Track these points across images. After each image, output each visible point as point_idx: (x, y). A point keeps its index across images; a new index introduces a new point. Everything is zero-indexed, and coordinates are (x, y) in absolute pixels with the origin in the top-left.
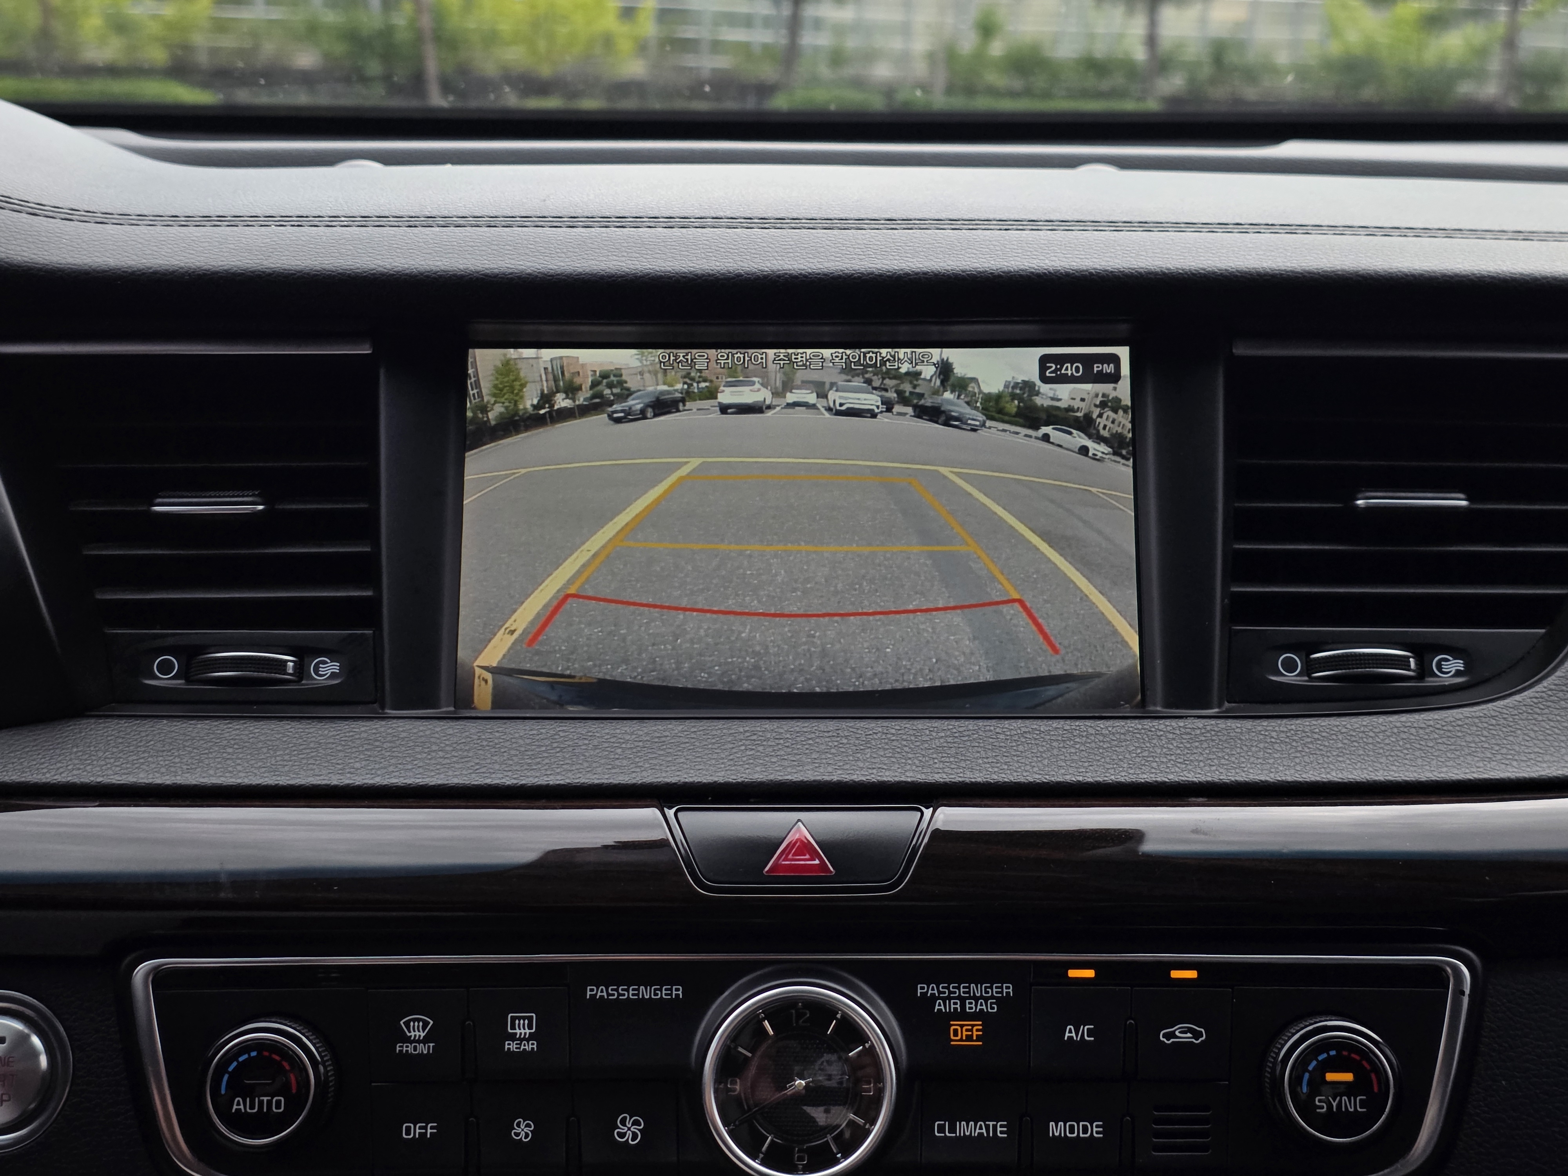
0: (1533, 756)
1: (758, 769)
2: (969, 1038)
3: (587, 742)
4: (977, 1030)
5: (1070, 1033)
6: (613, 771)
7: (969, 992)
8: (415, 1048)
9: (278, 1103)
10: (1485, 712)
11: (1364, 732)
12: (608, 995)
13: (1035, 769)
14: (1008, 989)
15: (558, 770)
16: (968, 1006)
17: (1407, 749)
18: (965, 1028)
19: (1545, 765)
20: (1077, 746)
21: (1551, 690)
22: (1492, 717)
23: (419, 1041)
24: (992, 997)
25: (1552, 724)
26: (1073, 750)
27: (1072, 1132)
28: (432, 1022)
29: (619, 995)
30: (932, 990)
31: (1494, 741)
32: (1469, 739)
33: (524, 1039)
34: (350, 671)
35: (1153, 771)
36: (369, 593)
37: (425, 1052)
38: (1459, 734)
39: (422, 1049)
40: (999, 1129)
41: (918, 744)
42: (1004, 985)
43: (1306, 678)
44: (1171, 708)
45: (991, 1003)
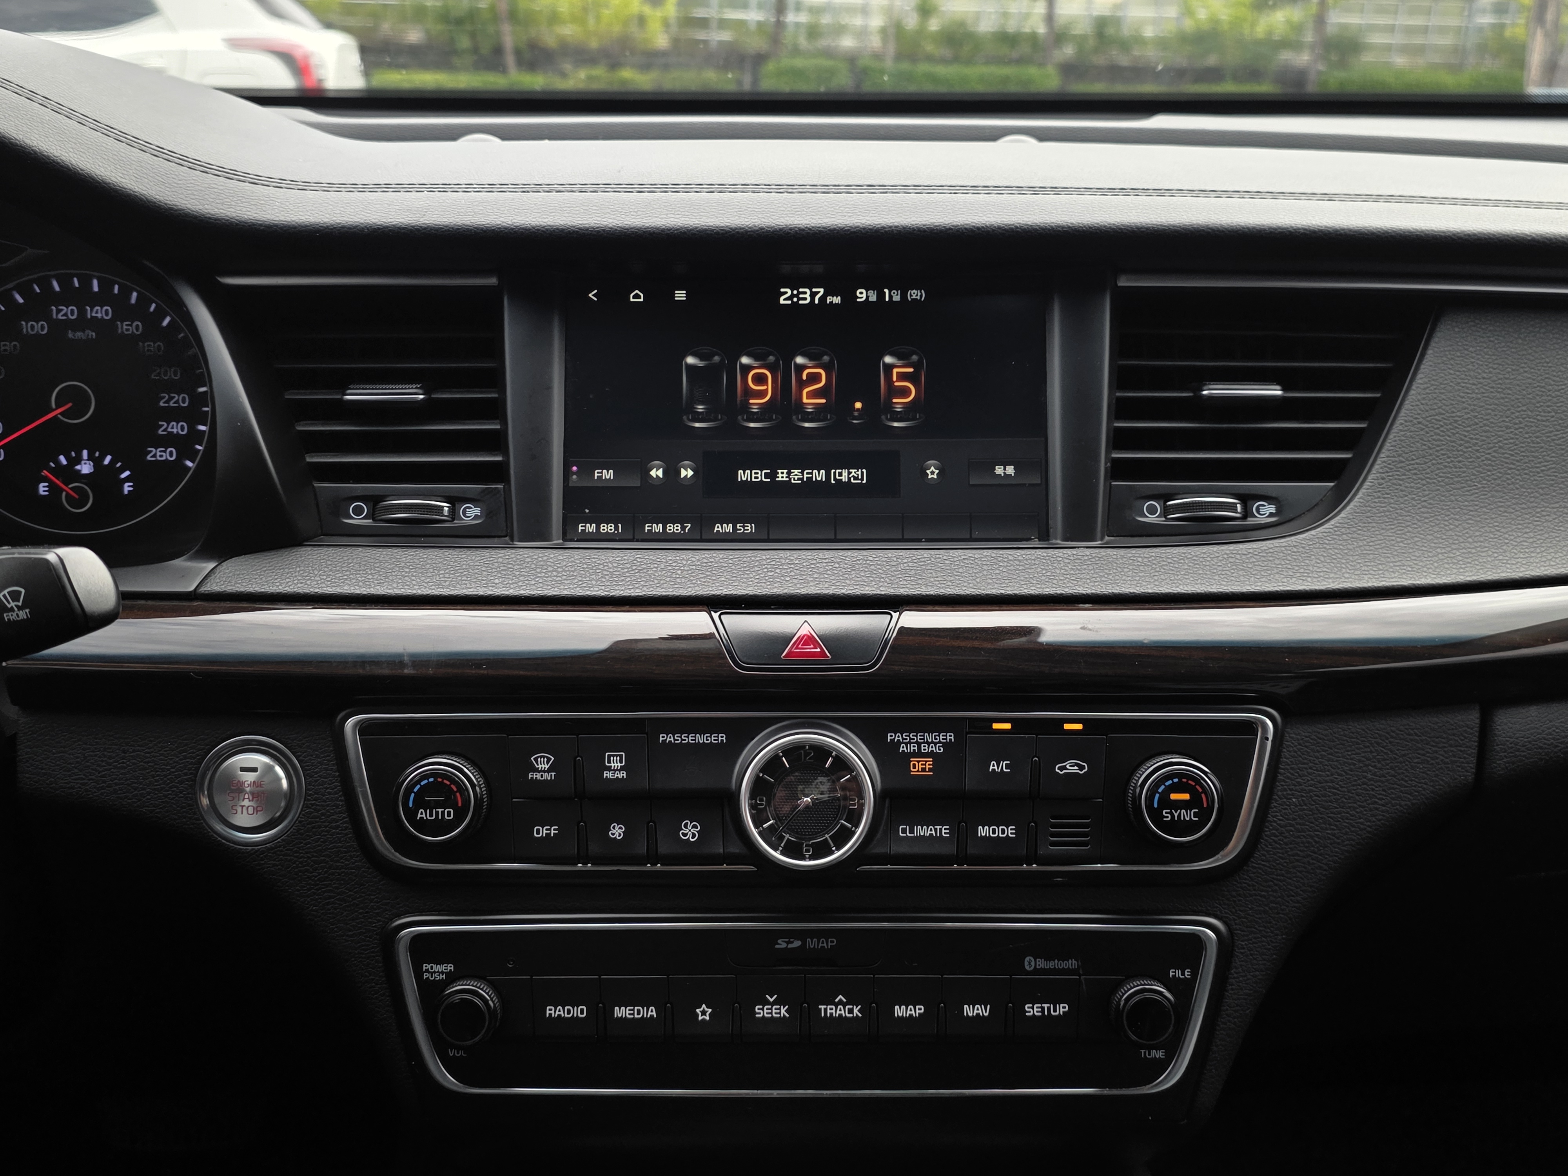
0: (1322, 574)
1: (776, 585)
2: (924, 770)
3: (656, 566)
4: (929, 765)
5: (993, 766)
6: (676, 586)
7: (924, 739)
8: (542, 776)
9: (449, 813)
10: (1290, 543)
11: (1203, 558)
12: (675, 740)
13: (971, 585)
14: (951, 737)
15: (637, 586)
16: (923, 748)
17: (1233, 569)
18: (920, 763)
19: (1330, 581)
20: (1001, 569)
21: (1337, 527)
22: (1294, 546)
23: (544, 771)
24: (940, 742)
25: (1336, 551)
26: (998, 572)
27: (994, 833)
28: (553, 759)
29: (682, 740)
30: (898, 737)
31: (1295, 564)
32: (1277, 562)
33: (617, 770)
34: (488, 514)
35: (1054, 586)
36: (499, 458)
37: (549, 778)
38: (1271, 559)
39: (547, 776)
40: (944, 831)
41: (888, 567)
42: (948, 734)
43: (1164, 519)
44: (1067, 541)
45: (939, 746)
